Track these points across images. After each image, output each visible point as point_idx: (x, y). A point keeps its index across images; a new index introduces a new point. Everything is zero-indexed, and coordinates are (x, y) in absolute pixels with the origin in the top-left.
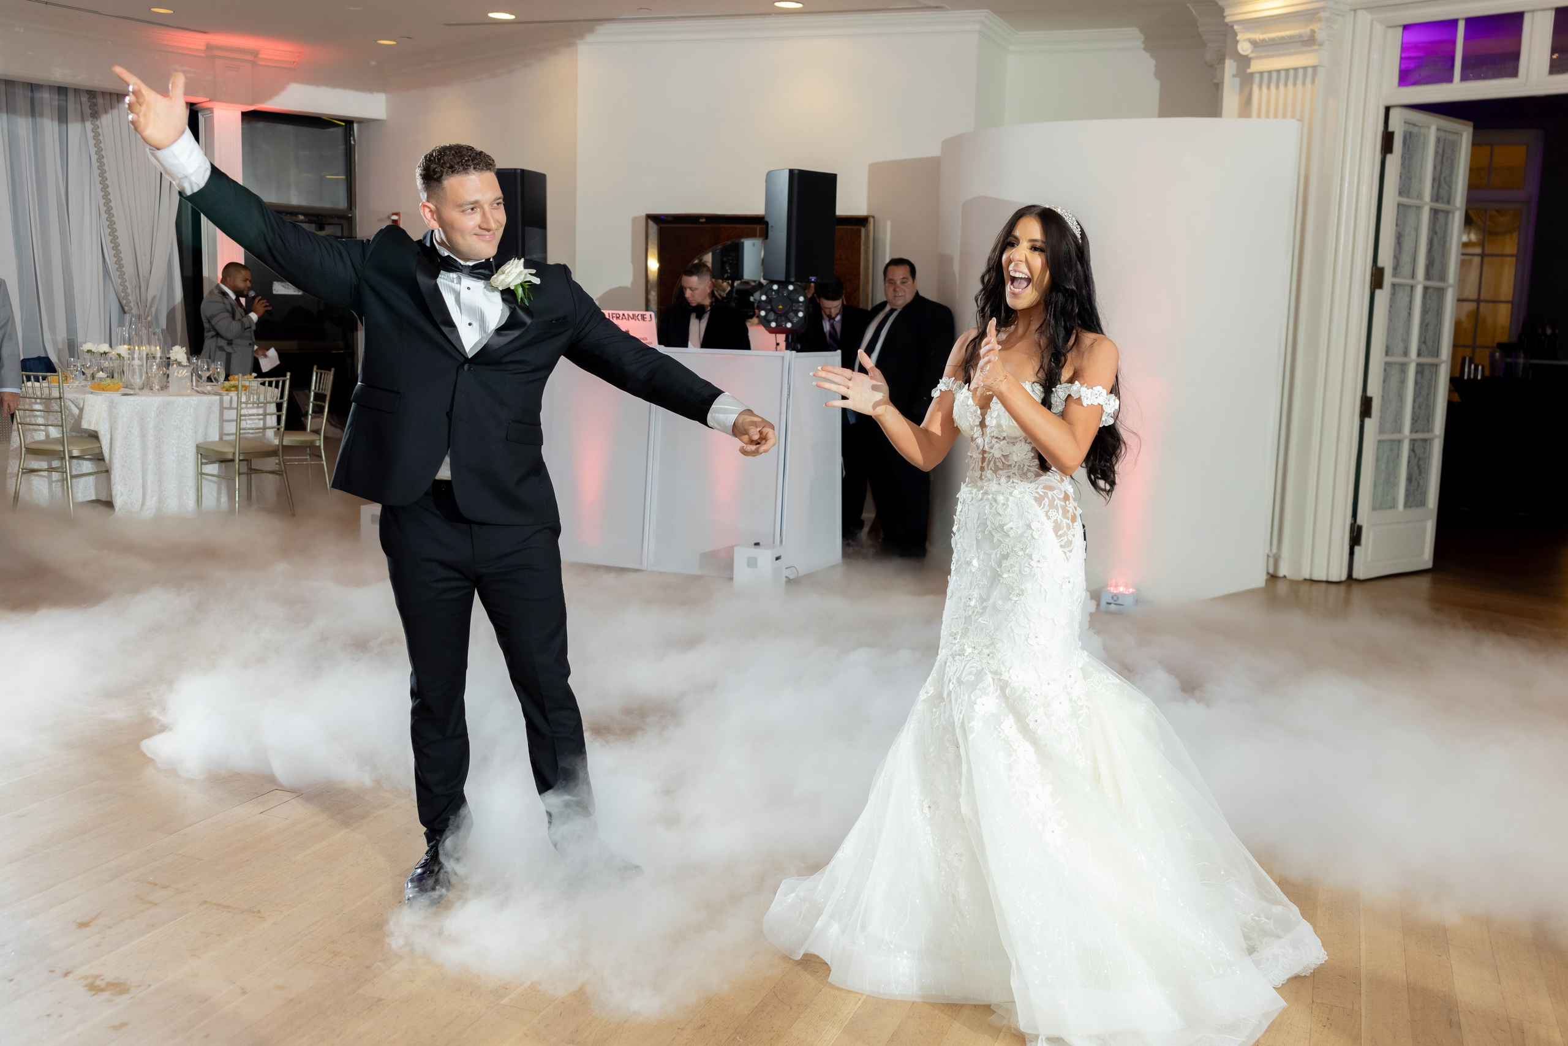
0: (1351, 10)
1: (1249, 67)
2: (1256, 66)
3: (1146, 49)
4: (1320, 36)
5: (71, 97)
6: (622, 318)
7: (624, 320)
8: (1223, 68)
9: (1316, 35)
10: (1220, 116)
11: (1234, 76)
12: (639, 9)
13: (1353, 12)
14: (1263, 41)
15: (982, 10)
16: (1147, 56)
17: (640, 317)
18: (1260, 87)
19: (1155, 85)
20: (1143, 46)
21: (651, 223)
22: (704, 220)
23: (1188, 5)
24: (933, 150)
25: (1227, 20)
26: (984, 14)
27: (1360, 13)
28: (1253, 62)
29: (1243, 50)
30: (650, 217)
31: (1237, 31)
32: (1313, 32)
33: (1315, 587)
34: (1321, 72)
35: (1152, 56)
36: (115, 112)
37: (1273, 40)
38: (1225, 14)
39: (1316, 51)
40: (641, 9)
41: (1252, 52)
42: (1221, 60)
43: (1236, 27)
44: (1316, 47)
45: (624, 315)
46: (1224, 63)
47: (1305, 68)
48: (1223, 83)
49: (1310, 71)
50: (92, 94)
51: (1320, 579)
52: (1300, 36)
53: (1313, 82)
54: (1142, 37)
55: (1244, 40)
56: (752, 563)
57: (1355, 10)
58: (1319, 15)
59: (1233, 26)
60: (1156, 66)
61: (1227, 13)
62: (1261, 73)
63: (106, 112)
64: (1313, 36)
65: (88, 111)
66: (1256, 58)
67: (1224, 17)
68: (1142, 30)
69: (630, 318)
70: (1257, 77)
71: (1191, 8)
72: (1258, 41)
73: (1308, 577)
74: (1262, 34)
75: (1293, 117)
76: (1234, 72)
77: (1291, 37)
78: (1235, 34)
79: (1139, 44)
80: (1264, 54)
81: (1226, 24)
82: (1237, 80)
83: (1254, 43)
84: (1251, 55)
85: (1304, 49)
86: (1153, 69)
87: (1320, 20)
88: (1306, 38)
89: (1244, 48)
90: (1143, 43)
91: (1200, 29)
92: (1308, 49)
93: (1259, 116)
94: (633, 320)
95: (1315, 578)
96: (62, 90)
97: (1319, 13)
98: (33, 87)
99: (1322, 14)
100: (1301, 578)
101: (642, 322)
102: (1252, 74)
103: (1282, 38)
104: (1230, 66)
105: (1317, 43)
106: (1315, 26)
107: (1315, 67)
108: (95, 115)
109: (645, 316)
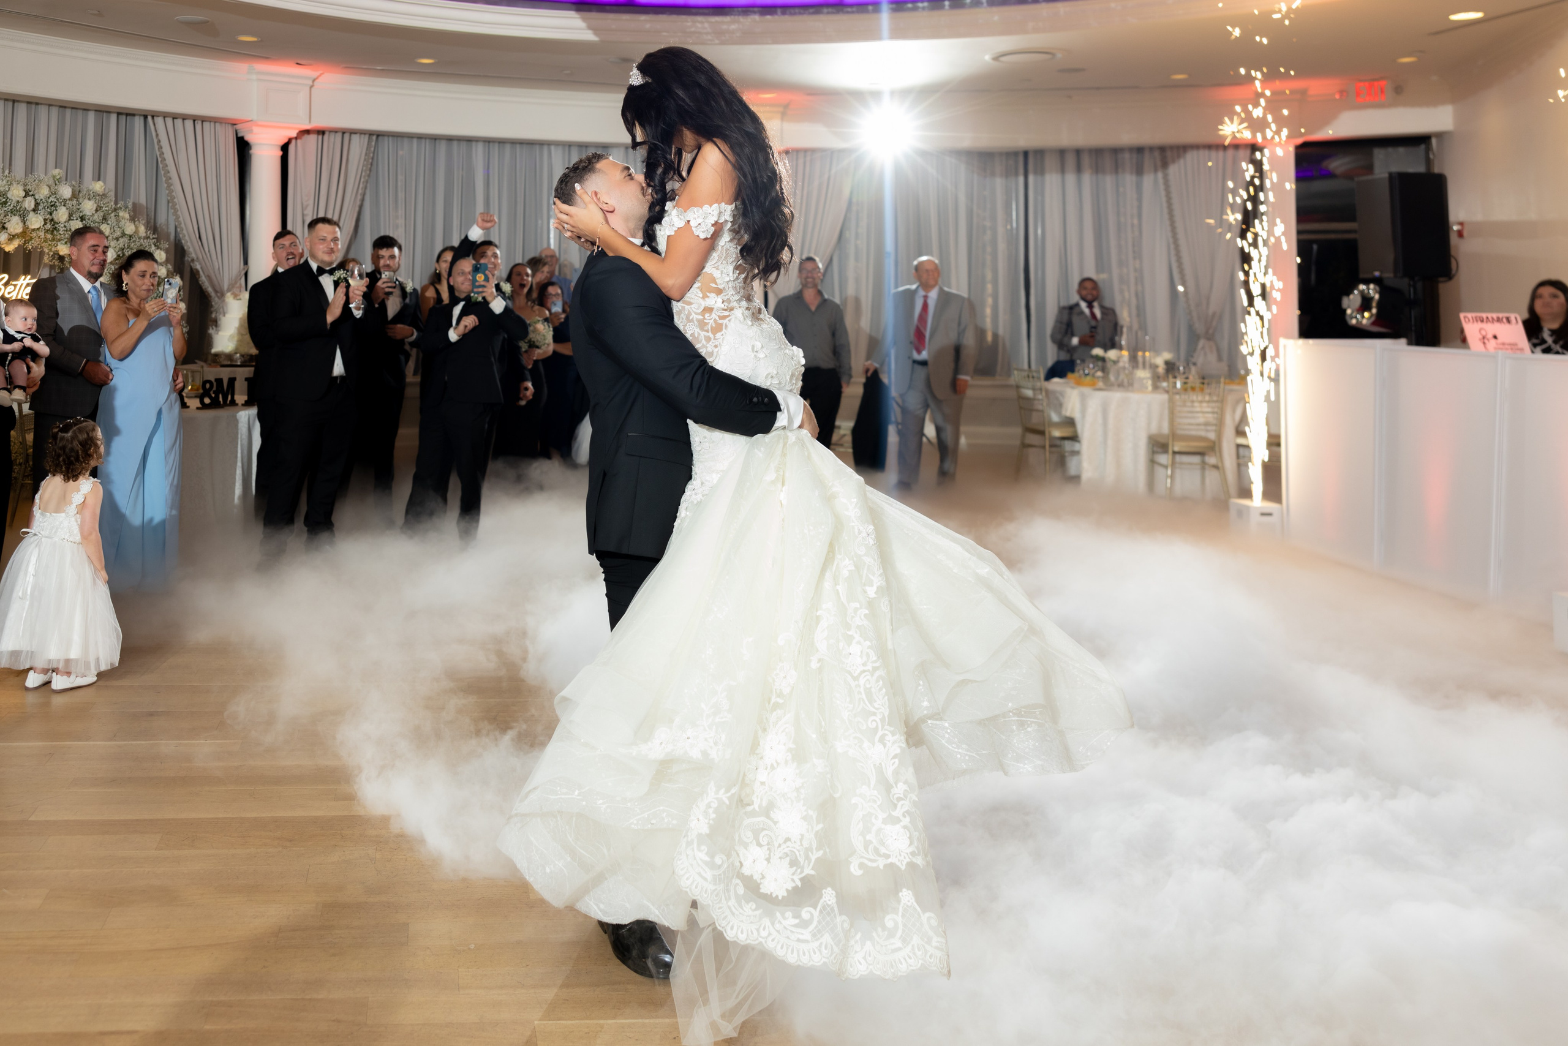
5: (1147, 155)
17: (1505, 320)
36: (1182, 161)
50: (1162, 149)
63: (1173, 161)
65: (1159, 163)
69: (1495, 321)
94: (1499, 323)
96: (1139, 150)
98: (1116, 151)
101: (1508, 325)
108: (1165, 165)
109: (1510, 319)
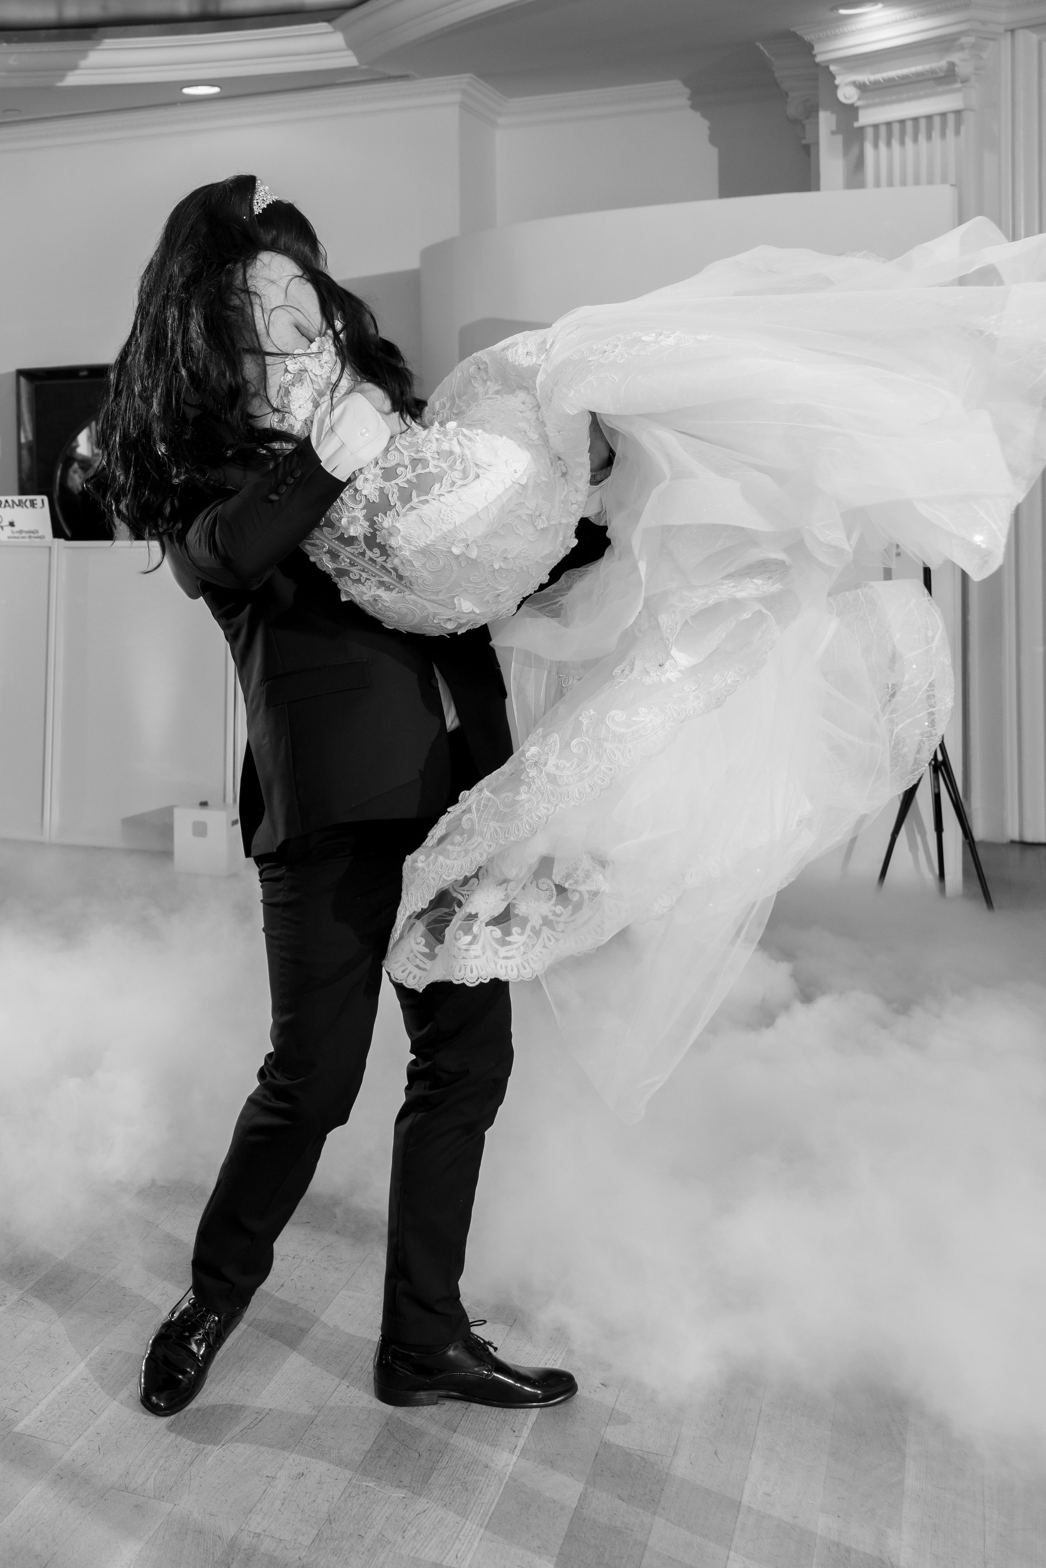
0: (1006, 31)
1: (857, 119)
2: (866, 118)
3: (694, 107)
4: (964, 69)
6: (5, 506)
7: (8, 509)
8: (817, 124)
9: (956, 69)
10: (817, 188)
11: (833, 133)
12: (4, 111)
13: (1009, 34)
14: (876, 83)
15: (462, 75)
16: (697, 115)
17: (28, 504)
18: (876, 146)
19: (711, 154)
20: (689, 103)
21: (23, 380)
22: (85, 373)
23: (757, 44)
24: (411, 262)
25: (818, 59)
26: (465, 79)
27: (1022, 35)
28: (861, 113)
29: (845, 97)
30: (21, 373)
31: (834, 73)
32: (952, 65)
33: (1030, 854)
34: (969, 118)
35: (704, 116)
37: (891, 80)
38: (815, 52)
39: (958, 90)
40: (8, 110)
41: (859, 99)
42: (812, 111)
43: (832, 68)
44: (958, 85)
45: (7, 501)
46: (817, 117)
47: (943, 115)
48: (817, 143)
49: (951, 118)
51: (1036, 840)
52: (932, 72)
53: (957, 132)
54: (687, 91)
55: (847, 85)
56: (200, 830)
57: (1012, 31)
58: (958, 42)
59: (828, 67)
60: (710, 128)
61: (817, 49)
62: (876, 127)
64: (954, 70)
66: (866, 107)
67: (815, 56)
68: (687, 82)
69: (15, 506)
70: (870, 133)
71: (762, 48)
72: (868, 83)
73: (1016, 837)
74: (873, 73)
75: (944, 181)
76: (834, 128)
77: (918, 74)
78: (833, 77)
79: (684, 101)
80: (877, 100)
81: (817, 65)
82: (839, 138)
83: (862, 87)
84: (859, 104)
85: (940, 89)
86: (707, 133)
87: (962, 48)
88: (942, 74)
89: (847, 94)
90: (689, 99)
91: (777, 75)
92: (946, 88)
93: (877, 184)
94: (20, 508)
95: (1029, 837)
97: (959, 38)
99: (964, 40)
100: (1006, 840)
101: (31, 509)
102: (862, 129)
103: (904, 77)
104: (826, 120)
105: (959, 80)
106: (955, 57)
107: (958, 113)
109: (35, 502)
